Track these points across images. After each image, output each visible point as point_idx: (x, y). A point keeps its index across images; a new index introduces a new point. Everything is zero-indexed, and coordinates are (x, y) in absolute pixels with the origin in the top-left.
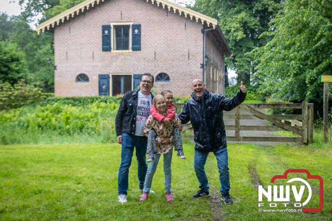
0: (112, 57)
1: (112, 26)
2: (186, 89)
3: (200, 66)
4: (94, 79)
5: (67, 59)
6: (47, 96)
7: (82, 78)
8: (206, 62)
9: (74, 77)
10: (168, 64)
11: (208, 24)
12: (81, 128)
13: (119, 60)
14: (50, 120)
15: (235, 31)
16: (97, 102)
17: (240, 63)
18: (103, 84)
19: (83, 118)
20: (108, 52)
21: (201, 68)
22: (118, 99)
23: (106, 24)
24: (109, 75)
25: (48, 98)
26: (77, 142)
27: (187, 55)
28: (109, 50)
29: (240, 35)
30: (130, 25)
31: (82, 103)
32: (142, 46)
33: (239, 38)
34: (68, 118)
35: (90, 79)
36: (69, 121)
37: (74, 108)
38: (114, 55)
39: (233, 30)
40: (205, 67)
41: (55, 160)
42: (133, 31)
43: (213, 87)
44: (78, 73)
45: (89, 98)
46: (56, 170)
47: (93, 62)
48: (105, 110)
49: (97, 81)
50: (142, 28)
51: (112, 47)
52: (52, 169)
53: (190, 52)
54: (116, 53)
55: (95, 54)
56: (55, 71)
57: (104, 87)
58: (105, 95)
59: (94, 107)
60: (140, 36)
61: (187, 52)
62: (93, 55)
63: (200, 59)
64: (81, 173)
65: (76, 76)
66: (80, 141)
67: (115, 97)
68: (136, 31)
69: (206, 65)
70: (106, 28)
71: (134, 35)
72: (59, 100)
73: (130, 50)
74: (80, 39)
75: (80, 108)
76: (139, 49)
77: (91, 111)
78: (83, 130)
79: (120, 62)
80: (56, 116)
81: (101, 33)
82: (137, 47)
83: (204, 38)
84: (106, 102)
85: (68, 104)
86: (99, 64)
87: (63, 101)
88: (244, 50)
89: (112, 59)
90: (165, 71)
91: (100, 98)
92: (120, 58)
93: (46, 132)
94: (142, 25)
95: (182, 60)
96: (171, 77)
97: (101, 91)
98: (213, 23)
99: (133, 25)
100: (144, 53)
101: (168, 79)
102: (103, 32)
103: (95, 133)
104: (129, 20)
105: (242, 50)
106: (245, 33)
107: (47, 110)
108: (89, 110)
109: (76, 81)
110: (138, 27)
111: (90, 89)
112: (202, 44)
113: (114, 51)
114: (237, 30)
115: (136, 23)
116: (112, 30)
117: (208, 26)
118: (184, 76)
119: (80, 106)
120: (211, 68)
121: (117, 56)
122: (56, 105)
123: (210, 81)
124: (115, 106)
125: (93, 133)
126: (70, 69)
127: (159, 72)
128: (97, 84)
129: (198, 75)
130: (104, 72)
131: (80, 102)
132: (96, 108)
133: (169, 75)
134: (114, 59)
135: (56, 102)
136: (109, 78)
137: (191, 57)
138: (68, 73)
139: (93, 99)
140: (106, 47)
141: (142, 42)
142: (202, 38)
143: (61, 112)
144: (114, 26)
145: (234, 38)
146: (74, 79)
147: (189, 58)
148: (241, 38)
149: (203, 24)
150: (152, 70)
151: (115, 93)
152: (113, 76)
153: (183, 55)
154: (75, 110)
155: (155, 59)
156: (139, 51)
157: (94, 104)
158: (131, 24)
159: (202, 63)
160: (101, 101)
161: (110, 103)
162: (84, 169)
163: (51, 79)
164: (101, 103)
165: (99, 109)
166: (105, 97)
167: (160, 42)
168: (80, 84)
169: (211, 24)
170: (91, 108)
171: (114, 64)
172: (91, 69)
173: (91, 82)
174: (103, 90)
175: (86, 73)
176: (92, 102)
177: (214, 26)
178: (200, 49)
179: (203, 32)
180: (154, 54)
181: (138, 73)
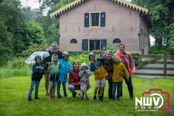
1: (90, 14)
2: (130, 47)
3: (138, 35)
4: (80, 41)
5: (66, 31)
7: (74, 41)
8: (142, 32)
9: (69, 41)
10: (120, 34)
11: (143, 11)
15: (154, 15)
17: (158, 33)
18: (85, 45)
20: (88, 27)
21: (138, 36)
23: (87, 12)
24: (88, 40)
27: (131, 29)
28: (88, 26)
29: (157, 17)
30: (99, 13)
32: (106, 24)
33: (157, 19)
35: (78, 42)
38: (91, 29)
39: (153, 14)
40: (141, 35)
42: (101, 16)
43: (144, 46)
44: (71, 39)
45: (78, 52)
47: (79, 33)
49: (82, 43)
50: (106, 15)
51: (90, 25)
54: (92, 28)
55: (80, 28)
56: (60, 37)
57: (85, 46)
59: (81, 57)
60: (105, 19)
61: (131, 27)
63: (138, 31)
65: (70, 40)
68: (103, 16)
69: (141, 34)
70: (87, 14)
71: (102, 18)
73: (99, 27)
74: (73, 20)
75: (74, 57)
79: (94, 33)
81: (84, 18)
82: (103, 24)
83: (140, 19)
86: (83, 34)
88: (160, 26)
89: (90, 31)
90: (118, 38)
91: (84, 52)
92: (94, 30)
94: (106, 13)
95: (128, 32)
96: (121, 41)
97: (83, 48)
98: (146, 11)
100: (107, 28)
101: (120, 42)
102: (85, 17)
104: (99, 10)
105: (158, 26)
106: (160, 16)
108: (78, 58)
109: (70, 43)
110: (104, 14)
111: (77, 47)
112: (139, 22)
113: (91, 27)
114: (156, 15)
115: (103, 12)
116: (90, 16)
117: (143, 13)
118: (129, 40)
120: (143, 36)
126: (68, 36)
127: (115, 38)
128: (82, 45)
129: (137, 40)
130: (85, 38)
131: (73, 54)
132: (82, 57)
133: (121, 40)
134: (91, 31)
136: (88, 41)
137: (133, 30)
138: (66, 39)
139: (80, 52)
140: (86, 25)
141: (106, 22)
142: (139, 19)
144: (91, 13)
147: (131, 30)
148: (158, 19)
149: (140, 11)
150: (111, 37)
152: (90, 40)
153: (128, 29)
155: (113, 31)
156: (104, 27)
157: (81, 55)
158: (100, 12)
159: (139, 33)
160: (84, 54)
164: (84, 55)
166: (87, 51)
167: (116, 22)
168: (72, 44)
169: (145, 12)
170: (80, 57)
171: (90, 34)
172: (78, 36)
173: (78, 43)
174: (85, 48)
175: (76, 39)
176: (80, 54)
177: (146, 13)
178: (138, 26)
179: (140, 16)
180: (112, 29)
181: (103, 38)
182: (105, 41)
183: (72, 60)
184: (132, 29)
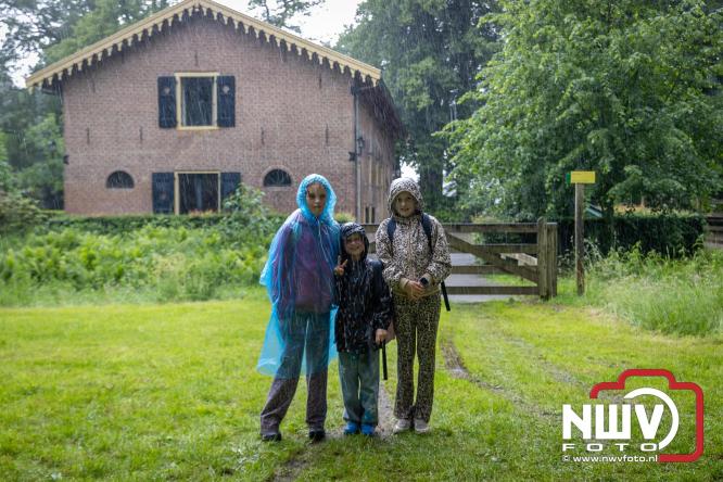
0: (179, 138)
1: (178, 79)
3: (349, 157)
4: (143, 180)
5: (88, 142)
6: (50, 215)
8: (361, 148)
9: (102, 178)
10: (288, 153)
11: (363, 76)
12: (118, 277)
13: (193, 146)
14: (56, 263)
15: (413, 93)
16: (149, 226)
18: (162, 192)
19: (121, 257)
20: (172, 130)
21: (351, 160)
22: (191, 220)
23: (166, 74)
24: (173, 174)
25: (51, 220)
26: (109, 302)
27: (325, 135)
28: (172, 125)
30: (213, 78)
31: (119, 229)
32: (238, 118)
33: (421, 106)
34: (91, 258)
35: (136, 181)
36: (94, 262)
37: (104, 239)
38: (185, 134)
39: (410, 90)
40: (359, 159)
41: (66, 333)
42: (220, 90)
44: (111, 170)
45: (133, 219)
46: (67, 352)
47: (141, 148)
48: (164, 241)
49: (150, 186)
50: (238, 84)
51: (179, 118)
52: (59, 350)
53: (330, 130)
54: (188, 131)
55: (144, 133)
56: (66, 166)
57: (163, 197)
58: (166, 212)
59: (143, 235)
60: (233, 99)
61: (324, 130)
62: (141, 135)
63: (348, 142)
64: (119, 355)
65: (106, 176)
66: (118, 300)
67: (184, 217)
68: (226, 89)
69: (360, 154)
70: (167, 82)
71: (221, 95)
72: (72, 223)
73: (215, 127)
74: (115, 103)
75: (116, 237)
76: (233, 124)
77: (137, 244)
78: (123, 279)
79: (194, 148)
80: (67, 253)
81: (156, 93)
82: (227, 120)
83: (355, 104)
84: (168, 226)
85: (92, 230)
86: (153, 152)
87: (82, 226)
89: (180, 142)
90: (282, 167)
91: (156, 219)
92: (195, 141)
93: (47, 284)
94: (237, 78)
95: (315, 146)
96: (293, 178)
97: (157, 204)
98: (372, 75)
99: (219, 78)
100: (242, 132)
101: (288, 182)
102: (161, 90)
103: (147, 283)
104: (211, 68)
107: (49, 242)
108: (133, 242)
109: (108, 187)
110: (229, 81)
111: (134, 202)
112: (350, 113)
113: (182, 128)
114: (419, 90)
115: (224, 74)
116: (179, 87)
117: (364, 81)
119: (115, 234)
120: (371, 161)
121: (188, 138)
122: (66, 232)
123: (368, 186)
124: (184, 233)
125: (141, 282)
126: (96, 162)
127: (270, 168)
128: (150, 192)
129: (345, 174)
130: (163, 168)
131: (116, 226)
132: (147, 237)
133: (290, 173)
134: (183, 142)
135: (68, 226)
136: (173, 179)
137: (331, 140)
138: (92, 170)
139: (142, 220)
140: (167, 121)
141: (237, 110)
142: (352, 105)
143: (78, 245)
144: (182, 78)
145: (412, 106)
146: (104, 181)
147: (327, 142)
149: (353, 76)
150: (256, 164)
151: (184, 210)
152: (179, 175)
153: (316, 136)
154: (105, 242)
155: (263, 143)
156: (231, 129)
157: (143, 231)
158: (216, 75)
159: (352, 150)
160: (158, 225)
161: (176, 227)
162: (123, 349)
163: (57, 183)
164: (158, 228)
165: (154, 239)
166: (167, 216)
167: (273, 110)
168: (114, 191)
169: (368, 77)
170: (137, 238)
171: (182, 152)
172: (136, 162)
173: (136, 187)
174: (161, 202)
175: (128, 170)
176: (140, 226)
177: (374, 81)
178: (350, 126)
179: (354, 92)
180: (260, 134)
181: (229, 169)
182: (233, 180)
183: (110, 246)
184: (327, 137)
